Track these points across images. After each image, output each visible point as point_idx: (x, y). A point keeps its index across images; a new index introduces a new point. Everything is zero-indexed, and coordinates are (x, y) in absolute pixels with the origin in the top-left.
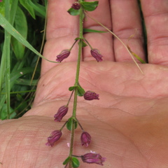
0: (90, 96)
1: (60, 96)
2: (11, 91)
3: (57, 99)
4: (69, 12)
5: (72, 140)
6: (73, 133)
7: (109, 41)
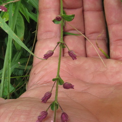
0: (68, 86)
1: (46, 82)
2: (11, 76)
3: (45, 85)
4: (53, 21)
5: (55, 118)
6: (55, 113)
7: (82, 42)
